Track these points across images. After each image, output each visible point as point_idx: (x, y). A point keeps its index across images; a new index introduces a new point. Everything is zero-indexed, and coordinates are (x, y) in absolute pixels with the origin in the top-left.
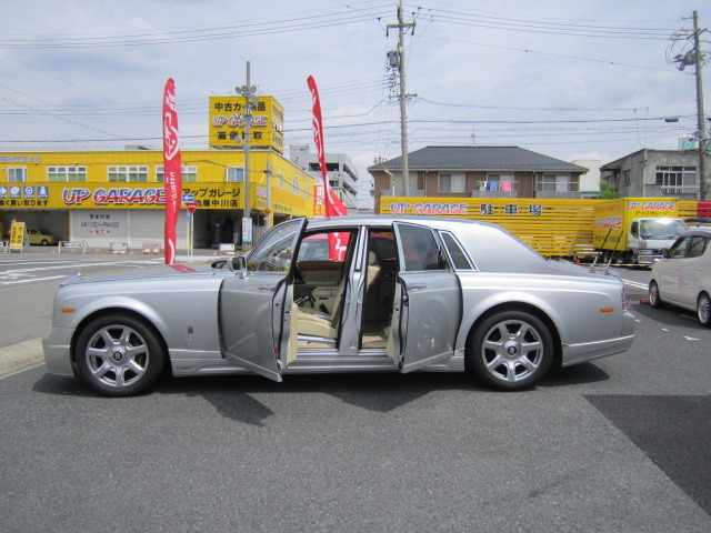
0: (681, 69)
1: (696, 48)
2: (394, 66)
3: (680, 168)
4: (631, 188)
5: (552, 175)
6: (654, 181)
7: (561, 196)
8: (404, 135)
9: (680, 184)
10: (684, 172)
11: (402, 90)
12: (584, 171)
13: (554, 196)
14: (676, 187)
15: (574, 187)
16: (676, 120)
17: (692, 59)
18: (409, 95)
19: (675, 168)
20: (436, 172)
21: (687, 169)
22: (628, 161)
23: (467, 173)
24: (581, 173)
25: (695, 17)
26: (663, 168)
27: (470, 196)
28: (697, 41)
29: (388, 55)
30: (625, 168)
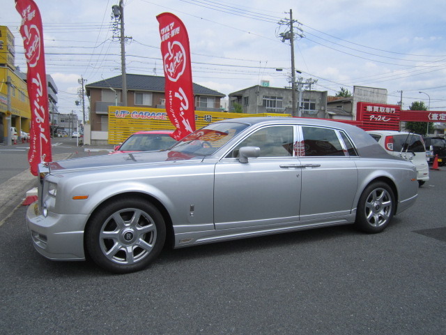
0: (283, 41)
1: (291, 30)
2: (116, 16)
3: (274, 98)
4: (249, 108)
5: (204, 98)
6: (262, 104)
7: (210, 110)
8: (123, 64)
9: (274, 107)
10: (277, 100)
11: (122, 33)
12: (223, 96)
13: (206, 110)
14: (273, 108)
15: (217, 105)
16: (281, 70)
17: (288, 36)
18: (126, 37)
19: (273, 98)
20: (133, 91)
21: (278, 98)
22: (247, 92)
23: (153, 93)
24: (221, 97)
25: (291, 13)
26: (266, 97)
27: (156, 107)
28: (292, 27)
29: (113, 8)
30: (245, 95)
